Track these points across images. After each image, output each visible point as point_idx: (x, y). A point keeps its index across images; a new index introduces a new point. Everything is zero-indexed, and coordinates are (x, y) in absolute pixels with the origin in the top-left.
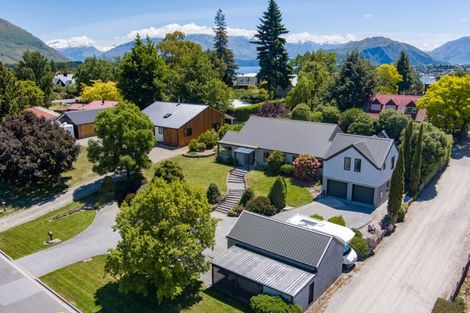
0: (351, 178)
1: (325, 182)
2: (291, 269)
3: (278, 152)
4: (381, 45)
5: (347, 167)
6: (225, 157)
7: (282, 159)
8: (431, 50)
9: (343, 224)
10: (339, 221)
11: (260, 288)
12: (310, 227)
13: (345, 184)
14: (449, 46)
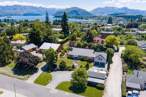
0: (100, 61)
1: (95, 62)
2: (100, 80)
3: (83, 56)
4: (76, 10)
5: (99, 59)
6: (70, 57)
7: (84, 58)
8: (90, 11)
9: (103, 71)
10: (102, 70)
11: (97, 83)
12: (99, 72)
13: (99, 62)
14: (95, 10)
